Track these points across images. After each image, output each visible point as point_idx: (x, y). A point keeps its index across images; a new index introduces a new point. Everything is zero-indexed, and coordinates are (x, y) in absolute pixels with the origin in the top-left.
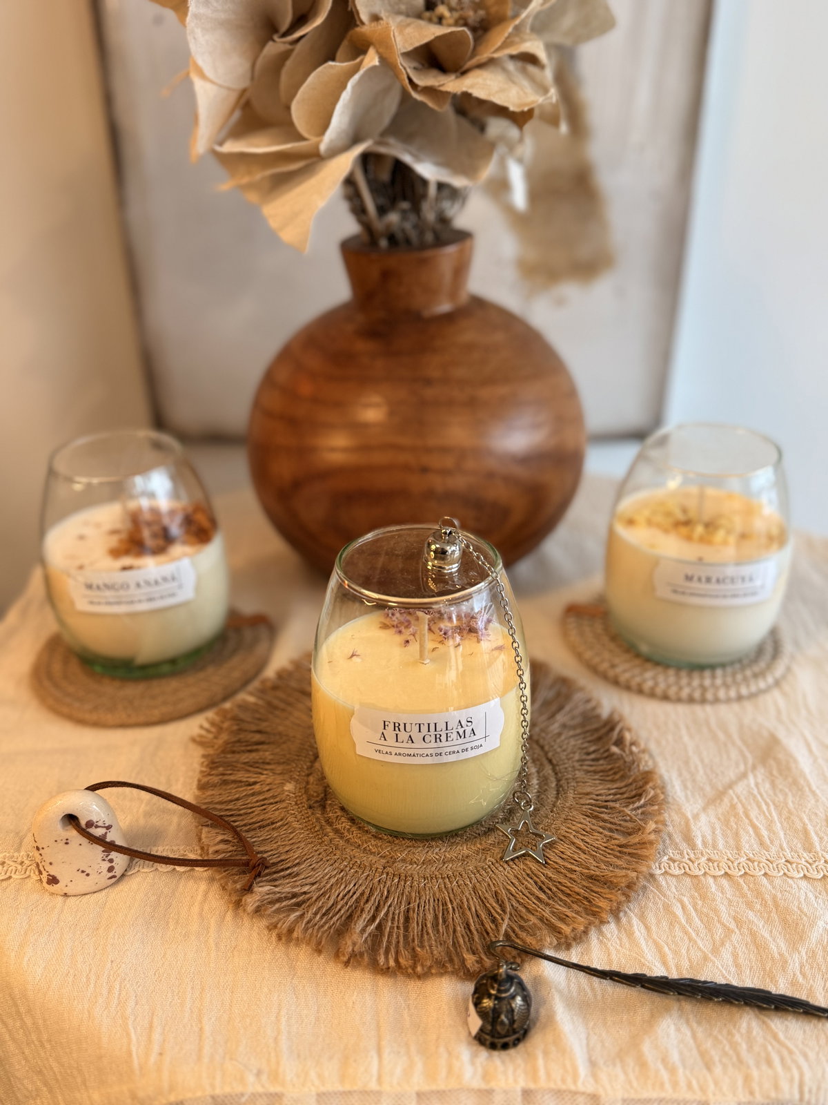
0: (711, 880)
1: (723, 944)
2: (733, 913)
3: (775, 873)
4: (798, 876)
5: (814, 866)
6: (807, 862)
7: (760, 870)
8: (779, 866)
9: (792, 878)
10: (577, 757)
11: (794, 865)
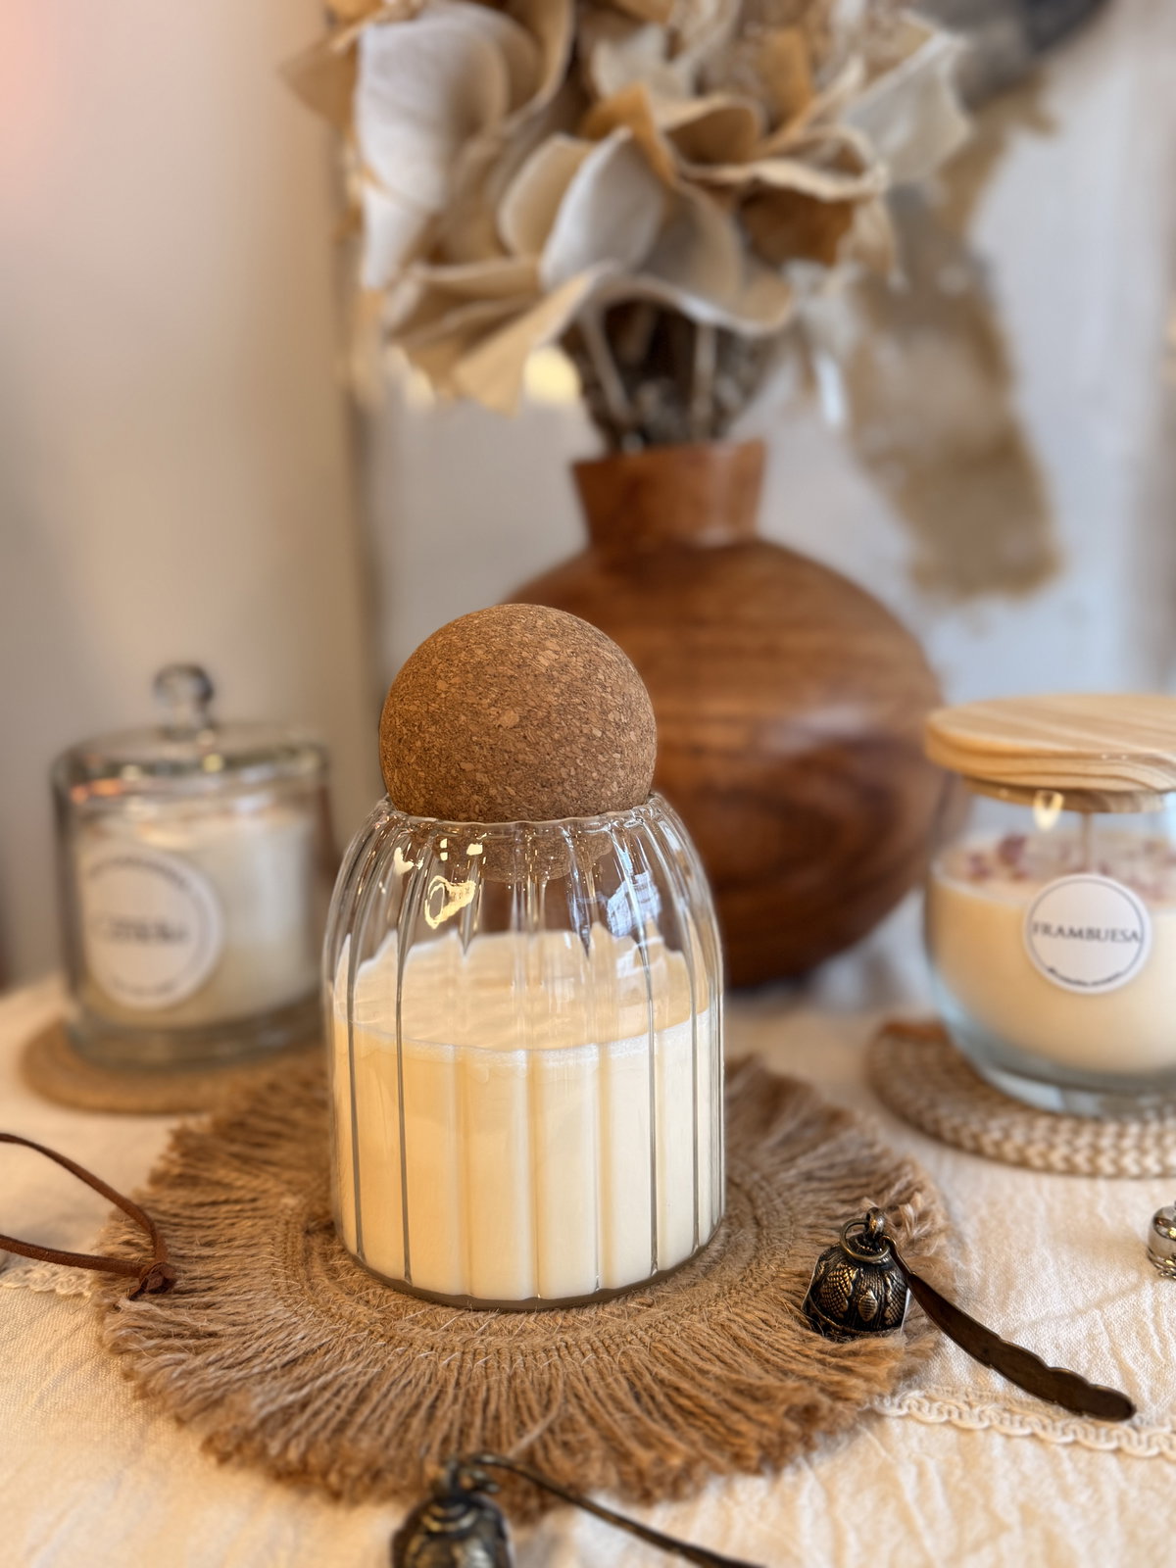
0: (998, 1441)
1: (977, 1547)
2: (1022, 1498)
3: (1140, 1451)
8: (1154, 1440)
10: (810, 1220)
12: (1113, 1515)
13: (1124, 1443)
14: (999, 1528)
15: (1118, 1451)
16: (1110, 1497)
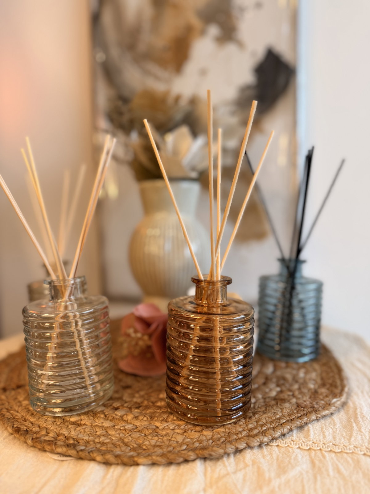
1: (240, 470)
2: (253, 458)
3: (283, 445)
4: (295, 447)
5: (306, 444)
6: (303, 442)
7: (275, 443)
8: (287, 442)
9: (292, 448)
11: (295, 443)
12: (275, 461)
13: (279, 444)
14: (246, 466)
15: (278, 446)
16: (275, 456)
